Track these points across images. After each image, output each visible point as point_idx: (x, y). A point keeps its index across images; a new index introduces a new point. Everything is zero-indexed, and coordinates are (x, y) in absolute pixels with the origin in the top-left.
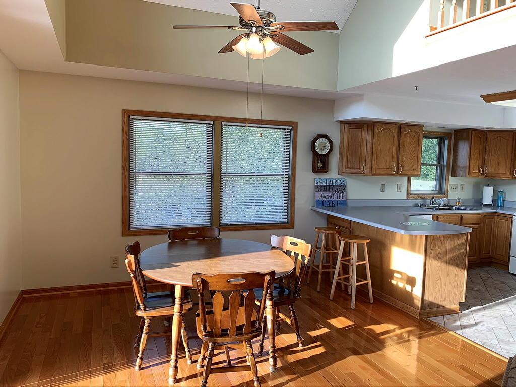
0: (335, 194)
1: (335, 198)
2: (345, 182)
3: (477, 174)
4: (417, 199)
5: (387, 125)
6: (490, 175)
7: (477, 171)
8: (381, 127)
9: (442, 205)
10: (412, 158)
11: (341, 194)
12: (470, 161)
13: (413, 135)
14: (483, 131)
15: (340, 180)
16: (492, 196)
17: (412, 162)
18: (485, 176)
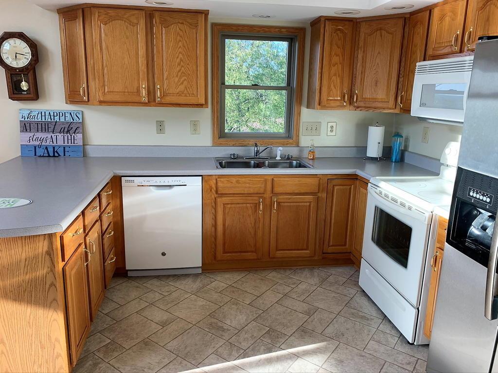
0: (60, 136)
1: (60, 142)
2: (80, 116)
3: (338, 103)
4: (233, 146)
5: (119, 11)
6: (362, 104)
7: (339, 98)
8: (105, 14)
9: (278, 158)
10: (184, 73)
11: (71, 136)
12: (321, 80)
13: (181, 30)
14: (352, 21)
15: (70, 113)
16: (379, 143)
17: (185, 80)
18: (355, 107)
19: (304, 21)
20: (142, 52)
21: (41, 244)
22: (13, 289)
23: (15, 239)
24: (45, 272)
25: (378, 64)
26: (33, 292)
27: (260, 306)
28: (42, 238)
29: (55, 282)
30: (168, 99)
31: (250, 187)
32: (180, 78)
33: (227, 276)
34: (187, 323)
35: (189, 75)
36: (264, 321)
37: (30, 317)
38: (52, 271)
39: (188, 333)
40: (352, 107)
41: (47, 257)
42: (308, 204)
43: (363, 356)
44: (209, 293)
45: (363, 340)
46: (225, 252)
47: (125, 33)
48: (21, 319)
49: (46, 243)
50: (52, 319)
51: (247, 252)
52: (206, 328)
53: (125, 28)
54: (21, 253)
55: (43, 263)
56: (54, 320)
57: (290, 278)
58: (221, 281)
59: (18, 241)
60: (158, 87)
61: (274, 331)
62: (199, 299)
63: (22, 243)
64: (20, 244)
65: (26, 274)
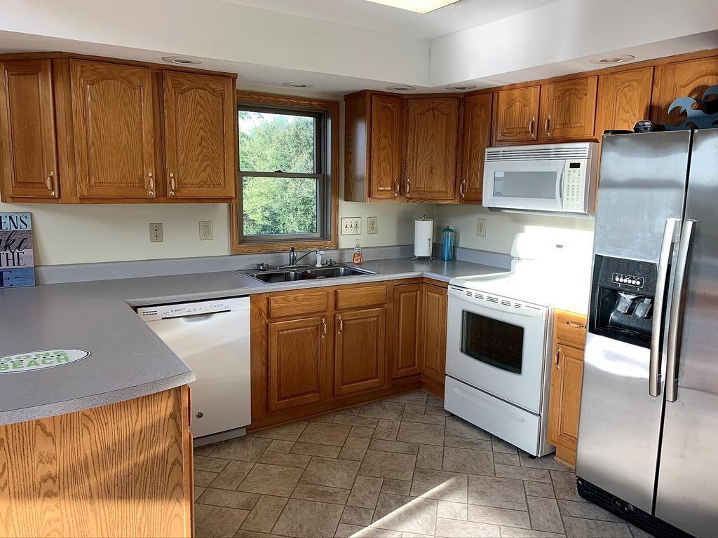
2: (28, 222)
3: (389, 195)
4: (259, 253)
5: (114, 66)
6: (416, 195)
7: (389, 188)
8: (93, 70)
9: (319, 265)
10: (207, 157)
11: (13, 253)
12: (370, 166)
13: (202, 98)
14: (399, 97)
15: (10, 217)
16: (430, 240)
17: (208, 165)
18: (407, 198)
19: (337, 94)
20: (147, 126)
21: (164, 404)
22: (119, 480)
23: (128, 404)
24: (167, 445)
25: (432, 148)
26: (149, 480)
27: (352, 457)
28: (166, 395)
29: (180, 458)
30: (185, 192)
31: (311, 305)
32: (202, 163)
33: (284, 431)
34: (279, 498)
35: (214, 158)
36: (370, 472)
37: (141, 519)
38: (176, 441)
39: (290, 509)
40: (402, 198)
41: (172, 422)
42: (375, 319)
43: (499, 482)
44: (277, 457)
45: (488, 466)
46: (280, 399)
47: (122, 98)
48: (128, 525)
49: (171, 402)
50: (173, 514)
51: (308, 393)
52: (307, 497)
53: (122, 91)
54: (136, 421)
55: (165, 431)
56: (176, 515)
57: (363, 418)
58: (282, 439)
59: (133, 405)
60: (172, 175)
61: (390, 480)
62: (269, 467)
63: (138, 408)
64: (134, 410)
65: (140, 454)
